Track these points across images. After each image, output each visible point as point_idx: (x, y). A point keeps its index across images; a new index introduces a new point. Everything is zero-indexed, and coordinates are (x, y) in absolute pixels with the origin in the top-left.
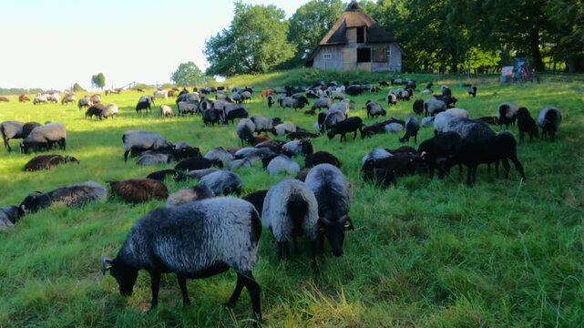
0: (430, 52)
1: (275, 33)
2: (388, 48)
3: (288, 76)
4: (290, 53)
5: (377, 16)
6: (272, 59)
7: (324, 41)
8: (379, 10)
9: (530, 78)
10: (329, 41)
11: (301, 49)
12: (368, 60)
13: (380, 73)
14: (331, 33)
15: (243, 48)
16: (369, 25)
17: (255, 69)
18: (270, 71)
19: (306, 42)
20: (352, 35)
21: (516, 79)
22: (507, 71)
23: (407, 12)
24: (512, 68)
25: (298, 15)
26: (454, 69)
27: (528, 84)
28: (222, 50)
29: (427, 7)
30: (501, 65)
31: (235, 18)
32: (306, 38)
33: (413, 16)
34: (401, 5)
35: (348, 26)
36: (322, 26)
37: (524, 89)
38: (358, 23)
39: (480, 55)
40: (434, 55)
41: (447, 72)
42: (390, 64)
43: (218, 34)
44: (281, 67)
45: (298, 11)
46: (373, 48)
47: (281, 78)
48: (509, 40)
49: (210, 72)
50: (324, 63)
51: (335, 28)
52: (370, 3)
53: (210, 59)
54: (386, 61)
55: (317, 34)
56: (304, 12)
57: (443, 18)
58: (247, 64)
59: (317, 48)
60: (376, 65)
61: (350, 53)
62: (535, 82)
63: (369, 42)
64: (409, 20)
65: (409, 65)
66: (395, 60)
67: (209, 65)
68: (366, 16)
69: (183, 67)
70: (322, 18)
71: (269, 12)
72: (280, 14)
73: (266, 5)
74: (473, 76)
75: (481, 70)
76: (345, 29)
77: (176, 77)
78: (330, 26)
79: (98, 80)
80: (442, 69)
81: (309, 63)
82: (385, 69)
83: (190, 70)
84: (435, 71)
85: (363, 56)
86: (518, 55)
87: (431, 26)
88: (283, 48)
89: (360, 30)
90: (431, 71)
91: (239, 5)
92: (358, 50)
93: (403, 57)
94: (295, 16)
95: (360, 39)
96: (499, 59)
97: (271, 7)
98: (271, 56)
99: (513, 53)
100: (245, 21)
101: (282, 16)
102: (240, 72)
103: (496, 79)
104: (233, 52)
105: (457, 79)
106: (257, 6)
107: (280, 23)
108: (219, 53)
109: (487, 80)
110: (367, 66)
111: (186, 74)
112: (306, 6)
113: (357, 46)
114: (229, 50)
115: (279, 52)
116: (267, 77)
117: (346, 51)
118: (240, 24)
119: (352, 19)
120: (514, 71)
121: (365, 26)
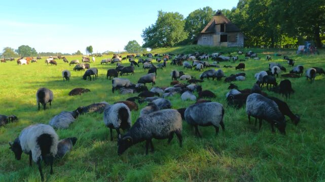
0: (259, 37)
1: (178, 27)
2: (237, 35)
3: (184, 49)
4: (185, 36)
5: (231, 17)
6: (176, 40)
7: (203, 31)
8: (233, 15)
9: (313, 52)
10: (206, 31)
11: (191, 35)
12: (226, 41)
13: (232, 47)
14: (207, 27)
15: (161, 34)
16: (227, 22)
17: (167, 45)
18: (175, 46)
19: (193, 31)
20: (218, 28)
21: (306, 52)
22: (301, 48)
23: (247, 16)
24: (304, 46)
25: (189, 17)
26: (272, 46)
27: (313, 55)
28: (151, 35)
29: (258, 13)
30: (298, 44)
31: (158, 19)
32: (193, 29)
33: (250, 18)
34: (244, 12)
35: (216, 23)
36: (202, 23)
37: (310, 58)
38: (221, 22)
39: (287, 38)
40: (261, 38)
41: (268, 47)
42: (238, 43)
43: (149, 27)
44: (181, 44)
45: (190, 15)
46: (229, 35)
47: (181, 50)
48: (302, 31)
49: (145, 46)
50: (203, 42)
51: (209, 24)
52: (228, 11)
53: (145, 40)
54: (235, 41)
55: (199, 27)
56: (193, 16)
57: (267, 19)
58: (163, 42)
59: (199, 35)
60: (230, 43)
61: (217, 38)
62: (316, 54)
63: (227, 32)
64: (248, 20)
65: (248, 44)
66: (240, 41)
67: (144, 43)
68: (226, 19)
69: (130, 43)
70: (202, 19)
71: (176, 16)
72: (181, 17)
73: (174, 13)
74: (282, 50)
75: (287, 46)
76: (214, 25)
77: (127, 48)
78: (207, 23)
79: (89, 49)
80: (265, 46)
81: (195, 42)
82: (234, 45)
83: (134, 44)
84: (262, 47)
85: (223, 39)
86: (308, 39)
87: (260, 23)
88: (182, 34)
89: (222, 25)
90: (260, 46)
91: (160, 13)
92: (221, 35)
93: (245, 40)
94: (188, 17)
95: (222, 30)
96: (297, 41)
97: (177, 13)
98: (176, 38)
99: (305, 37)
100: (163, 20)
101: (182, 18)
102: (160, 46)
103: (295, 52)
104: (157, 36)
105: (273, 51)
106: (169, 13)
107: (181, 22)
108: (150, 37)
109: (290, 52)
110: (225, 44)
111: (132, 46)
112: (194, 12)
113: (220, 33)
114: (155, 35)
115: (180, 36)
116: (174, 49)
117: (215, 36)
118: (161, 22)
119: (218, 20)
120: (305, 48)
121: (225, 23)
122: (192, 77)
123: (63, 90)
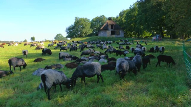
0: (132, 32)
1: (87, 26)
2: (120, 31)
3: (91, 38)
4: (91, 32)
5: (116, 21)
6: (86, 33)
7: (102, 28)
8: (116, 20)
9: (161, 40)
10: (103, 28)
11: (94, 31)
12: (114, 34)
13: (118, 38)
14: (103, 26)
15: (77, 30)
16: (114, 24)
17: (80, 36)
18: (85, 37)
19: (95, 28)
20: (110, 27)
21: (157, 40)
22: (154, 38)
23: (125, 21)
24: (155, 37)
25: (93, 20)
26: (139, 37)
27: (160, 41)
28: (71, 30)
29: (131, 19)
30: (152, 36)
31: (75, 22)
32: (95, 27)
33: (127, 22)
34: (123, 19)
35: (108, 24)
36: (100, 24)
37: (159, 43)
38: (111, 24)
39: (146, 33)
40: (133, 33)
42: (121, 35)
43: (70, 26)
44: (88, 36)
45: (93, 19)
46: (116, 31)
47: (89, 39)
48: (154, 29)
49: (68, 37)
50: (101, 35)
51: (105, 25)
52: (114, 18)
53: (67, 33)
54: (119, 34)
55: (98, 26)
56: (94, 20)
57: (135, 22)
58: (78, 34)
59: (99, 30)
60: (116, 35)
61: (109, 32)
62: (162, 41)
63: (114, 29)
64: (125, 23)
65: (126, 36)
66: (122, 34)
67: (67, 35)
68: (113, 22)
69: (58, 35)
70: (100, 22)
71: (85, 20)
72: (88, 20)
73: (84, 18)
74: (144, 39)
75: (146, 37)
76: (107, 25)
77: (56, 38)
79: (33, 39)
80: (135, 37)
81: (97, 34)
83: (60, 36)
84: (133, 37)
85: (113, 33)
86: (157, 33)
87: (132, 25)
88: (89, 30)
89: (112, 26)
90: (132, 37)
91: (76, 18)
92: (111, 31)
93: (124, 34)
94: (92, 21)
95: (112, 28)
96: (151, 34)
97: (86, 19)
98: (86, 32)
99: (155, 33)
100: (78, 22)
101: (89, 21)
102: (76, 37)
103: (151, 40)
104: (75, 31)
105: (140, 40)
106: (82, 18)
107: (88, 23)
108: (70, 31)
109: (149, 40)
110: (114, 36)
111: (59, 37)
112: (95, 18)
113: (111, 30)
114: (73, 31)
115: (88, 31)
116: (85, 38)
117: (108, 31)
118: (77, 23)
119: (109, 22)
120: (156, 38)
121: (113, 24)
122: (100, 52)
123: (29, 60)
